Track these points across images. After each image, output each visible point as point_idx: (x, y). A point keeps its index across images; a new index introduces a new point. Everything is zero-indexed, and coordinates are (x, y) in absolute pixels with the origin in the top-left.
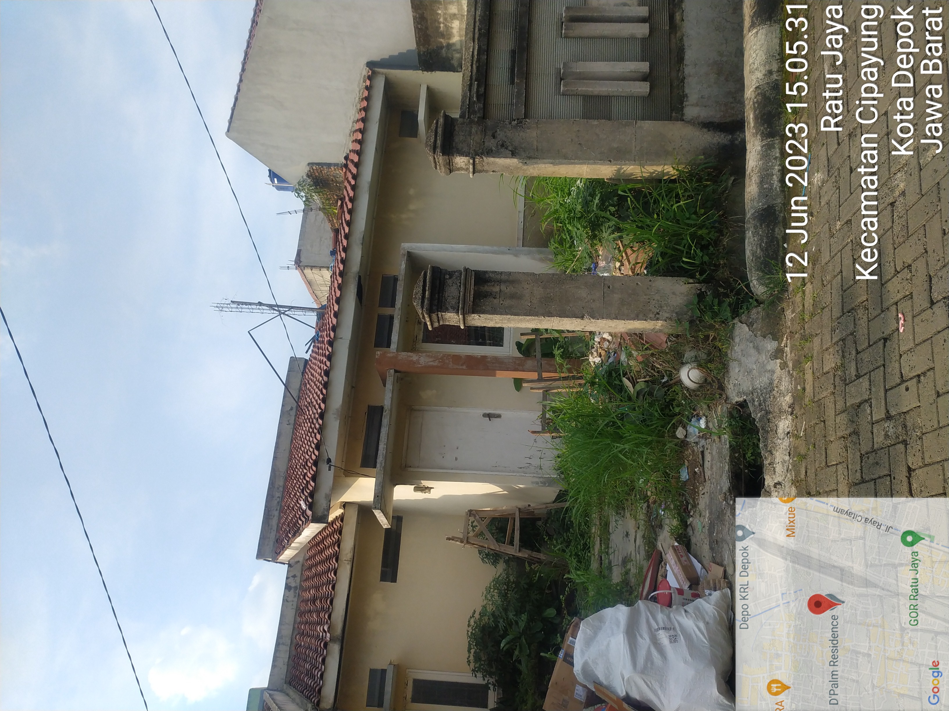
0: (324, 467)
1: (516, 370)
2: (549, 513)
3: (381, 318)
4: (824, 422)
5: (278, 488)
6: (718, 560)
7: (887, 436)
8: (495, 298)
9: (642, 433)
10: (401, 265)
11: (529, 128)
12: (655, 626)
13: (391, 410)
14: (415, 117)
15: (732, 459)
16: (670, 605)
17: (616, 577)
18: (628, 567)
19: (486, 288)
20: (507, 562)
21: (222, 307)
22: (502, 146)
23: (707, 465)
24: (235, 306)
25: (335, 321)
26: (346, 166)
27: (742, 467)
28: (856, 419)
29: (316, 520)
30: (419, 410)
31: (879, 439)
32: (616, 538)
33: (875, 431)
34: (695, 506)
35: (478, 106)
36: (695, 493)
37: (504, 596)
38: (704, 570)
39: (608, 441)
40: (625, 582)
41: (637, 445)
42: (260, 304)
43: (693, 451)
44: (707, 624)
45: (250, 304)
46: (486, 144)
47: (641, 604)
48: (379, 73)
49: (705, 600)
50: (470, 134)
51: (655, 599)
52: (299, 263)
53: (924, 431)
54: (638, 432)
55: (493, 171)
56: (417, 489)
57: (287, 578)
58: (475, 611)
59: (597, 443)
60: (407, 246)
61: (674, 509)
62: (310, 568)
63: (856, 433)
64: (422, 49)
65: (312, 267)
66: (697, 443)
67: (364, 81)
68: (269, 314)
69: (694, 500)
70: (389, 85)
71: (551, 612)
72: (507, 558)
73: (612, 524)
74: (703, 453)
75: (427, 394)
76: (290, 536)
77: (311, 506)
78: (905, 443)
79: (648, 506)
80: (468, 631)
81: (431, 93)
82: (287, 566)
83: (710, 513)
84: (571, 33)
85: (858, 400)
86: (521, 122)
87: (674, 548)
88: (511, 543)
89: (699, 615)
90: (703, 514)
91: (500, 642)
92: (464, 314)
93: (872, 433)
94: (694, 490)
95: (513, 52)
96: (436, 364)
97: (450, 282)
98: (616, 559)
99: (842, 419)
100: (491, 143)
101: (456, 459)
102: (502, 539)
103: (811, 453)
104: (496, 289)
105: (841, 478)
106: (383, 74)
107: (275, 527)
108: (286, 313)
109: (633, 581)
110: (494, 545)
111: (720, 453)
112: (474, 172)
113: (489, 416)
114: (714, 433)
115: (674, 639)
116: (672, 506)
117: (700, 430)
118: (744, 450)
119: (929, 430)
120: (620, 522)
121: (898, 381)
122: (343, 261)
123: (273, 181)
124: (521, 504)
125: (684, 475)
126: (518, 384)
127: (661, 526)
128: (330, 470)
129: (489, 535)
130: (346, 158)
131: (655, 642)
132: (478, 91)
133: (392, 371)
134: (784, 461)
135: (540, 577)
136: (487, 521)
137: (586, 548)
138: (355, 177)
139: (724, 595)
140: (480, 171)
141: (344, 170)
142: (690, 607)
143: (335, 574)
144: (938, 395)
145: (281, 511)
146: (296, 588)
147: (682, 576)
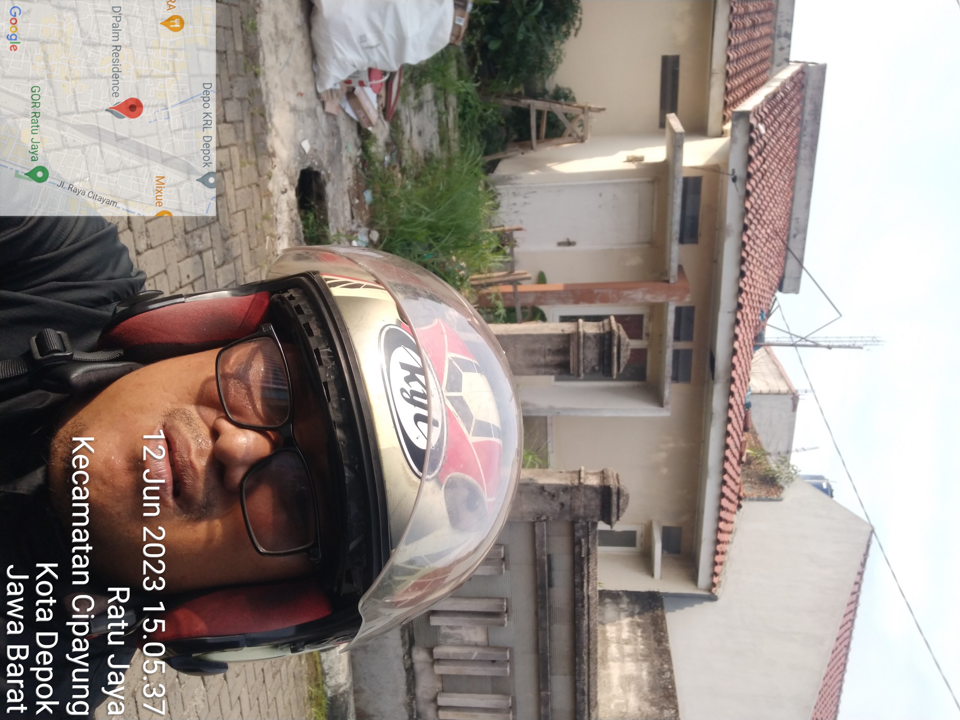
0: (740, 173)
1: (544, 293)
2: (504, 149)
3: (689, 337)
4: (250, 249)
5: (806, 146)
6: (331, 118)
7: (200, 237)
8: (549, 350)
9: (409, 233)
10: (670, 393)
11: (530, 512)
12: (381, 49)
13: (671, 240)
14: (665, 547)
15: (326, 214)
16: (370, 70)
17: (428, 90)
18: (417, 101)
19: (558, 359)
20: (545, 92)
21: (872, 341)
22: (553, 496)
23: (348, 207)
24: (858, 344)
25: (737, 330)
26: (740, 498)
27: (317, 207)
28: (225, 251)
29: (745, 115)
30: (643, 243)
31: (206, 234)
32: (431, 129)
33: (209, 241)
34: (356, 167)
35: (579, 533)
36: (357, 179)
37: (542, 56)
38: (343, 106)
39: (441, 223)
40: (418, 86)
41: (413, 221)
42: (829, 347)
43: (361, 219)
44: (335, 57)
45: (840, 347)
46: (569, 497)
47: (395, 67)
48: (704, 590)
49: (337, 78)
50: (585, 507)
51: (384, 73)
52: (795, 398)
53: (173, 242)
54: (413, 234)
55: (561, 472)
56: (640, 159)
57: (789, 46)
58: (576, 35)
59: (452, 220)
60: (664, 413)
61: (375, 162)
62: (763, 61)
63: (225, 240)
64: (659, 612)
65: (779, 393)
66: (359, 226)
67: (720, 582)
68: (819, 337)
69: (357, 173)
70: (694, 578)
71: (494, 45)
72: (546, 96)
73: (436, 142)
74: (353, 217)
75: (635, 261)
76: (782, 94)
77: (751, 128)
78: (186, 232)
79: (400, 163)
80: (581, 13)
81: (649, 569)
82: (792, 59)
83: (341, 161)
84: (498, 602)
85: (225, 267)
86: (538, 518)
87: (370, 123)
88: (539, 113)
89: (342, 65)
90: (348, 160)
91: (544, 7)
92: (578, 333)
93: (211, 240)
94: (358, 182)
95: (550, 585)
96: (626, 293)
97: (594, 363)
98: (430, 108)
99: (236, 252)
100: (565, 498)
101: (600, 195)
102: (551, 115)
103: (259, 221)
104: (549, 358)
105: (233, 200)
106: (701, 589)
107: (808, 101)
108: (799, 339)
109: (411, 88)
110: (558, 109)
111: (337, 219)
112: (579, 472)
113: (569, 243)
114: (343, 236)
115: (363, 39)
116: (377, 164)
117: (357, 239)
118: (316, 222)
119: (169, 244)
120: (428, 145)
121: (196, 284)
122: (731, 394)
123: (829, 486)
124: (531, 154)
125: (368, 196)
126: (542, 279)
127: (387, 145)
128: (734, 171)
129: (562, 118)
130: (739, 507)
131: (379, 34)
132: (581, 548)
133: (672, 281)
134: (281, 212)
135: (507, 80)
136: (567, 132)
137: (462, 116)
138: (724, 483)
139: (322, 85)
140: (574, 472)
141: (741, 494)
142: (351, 71)
143: (728, 57)
144: (165, 272)
145: (800, 122)
146: (779, 36)
147: (362, 99)
